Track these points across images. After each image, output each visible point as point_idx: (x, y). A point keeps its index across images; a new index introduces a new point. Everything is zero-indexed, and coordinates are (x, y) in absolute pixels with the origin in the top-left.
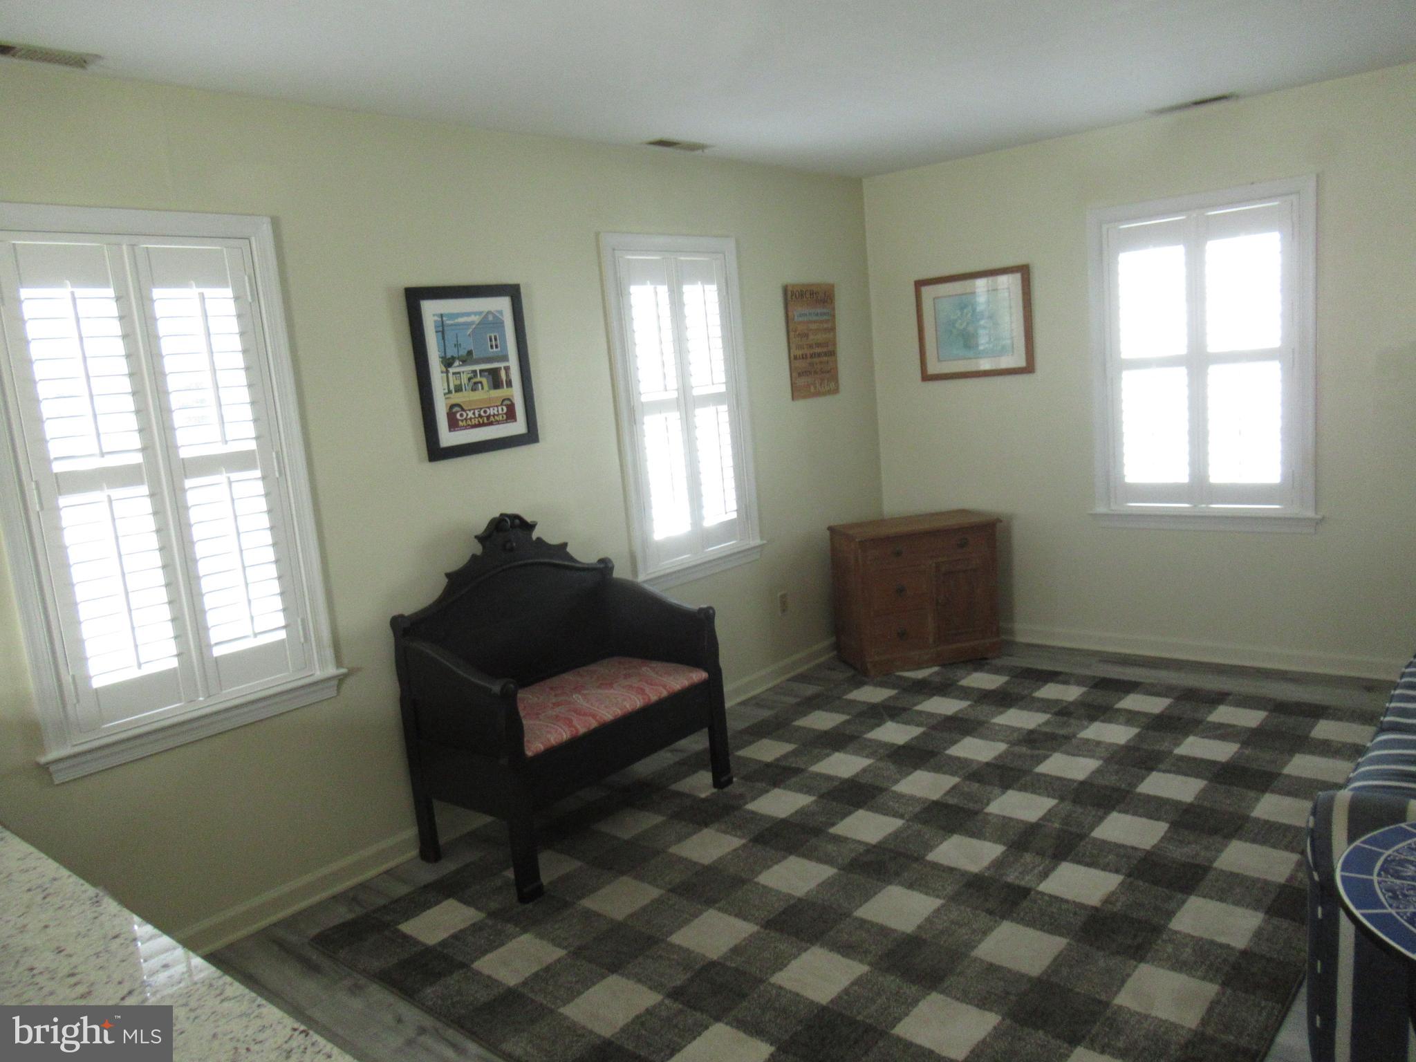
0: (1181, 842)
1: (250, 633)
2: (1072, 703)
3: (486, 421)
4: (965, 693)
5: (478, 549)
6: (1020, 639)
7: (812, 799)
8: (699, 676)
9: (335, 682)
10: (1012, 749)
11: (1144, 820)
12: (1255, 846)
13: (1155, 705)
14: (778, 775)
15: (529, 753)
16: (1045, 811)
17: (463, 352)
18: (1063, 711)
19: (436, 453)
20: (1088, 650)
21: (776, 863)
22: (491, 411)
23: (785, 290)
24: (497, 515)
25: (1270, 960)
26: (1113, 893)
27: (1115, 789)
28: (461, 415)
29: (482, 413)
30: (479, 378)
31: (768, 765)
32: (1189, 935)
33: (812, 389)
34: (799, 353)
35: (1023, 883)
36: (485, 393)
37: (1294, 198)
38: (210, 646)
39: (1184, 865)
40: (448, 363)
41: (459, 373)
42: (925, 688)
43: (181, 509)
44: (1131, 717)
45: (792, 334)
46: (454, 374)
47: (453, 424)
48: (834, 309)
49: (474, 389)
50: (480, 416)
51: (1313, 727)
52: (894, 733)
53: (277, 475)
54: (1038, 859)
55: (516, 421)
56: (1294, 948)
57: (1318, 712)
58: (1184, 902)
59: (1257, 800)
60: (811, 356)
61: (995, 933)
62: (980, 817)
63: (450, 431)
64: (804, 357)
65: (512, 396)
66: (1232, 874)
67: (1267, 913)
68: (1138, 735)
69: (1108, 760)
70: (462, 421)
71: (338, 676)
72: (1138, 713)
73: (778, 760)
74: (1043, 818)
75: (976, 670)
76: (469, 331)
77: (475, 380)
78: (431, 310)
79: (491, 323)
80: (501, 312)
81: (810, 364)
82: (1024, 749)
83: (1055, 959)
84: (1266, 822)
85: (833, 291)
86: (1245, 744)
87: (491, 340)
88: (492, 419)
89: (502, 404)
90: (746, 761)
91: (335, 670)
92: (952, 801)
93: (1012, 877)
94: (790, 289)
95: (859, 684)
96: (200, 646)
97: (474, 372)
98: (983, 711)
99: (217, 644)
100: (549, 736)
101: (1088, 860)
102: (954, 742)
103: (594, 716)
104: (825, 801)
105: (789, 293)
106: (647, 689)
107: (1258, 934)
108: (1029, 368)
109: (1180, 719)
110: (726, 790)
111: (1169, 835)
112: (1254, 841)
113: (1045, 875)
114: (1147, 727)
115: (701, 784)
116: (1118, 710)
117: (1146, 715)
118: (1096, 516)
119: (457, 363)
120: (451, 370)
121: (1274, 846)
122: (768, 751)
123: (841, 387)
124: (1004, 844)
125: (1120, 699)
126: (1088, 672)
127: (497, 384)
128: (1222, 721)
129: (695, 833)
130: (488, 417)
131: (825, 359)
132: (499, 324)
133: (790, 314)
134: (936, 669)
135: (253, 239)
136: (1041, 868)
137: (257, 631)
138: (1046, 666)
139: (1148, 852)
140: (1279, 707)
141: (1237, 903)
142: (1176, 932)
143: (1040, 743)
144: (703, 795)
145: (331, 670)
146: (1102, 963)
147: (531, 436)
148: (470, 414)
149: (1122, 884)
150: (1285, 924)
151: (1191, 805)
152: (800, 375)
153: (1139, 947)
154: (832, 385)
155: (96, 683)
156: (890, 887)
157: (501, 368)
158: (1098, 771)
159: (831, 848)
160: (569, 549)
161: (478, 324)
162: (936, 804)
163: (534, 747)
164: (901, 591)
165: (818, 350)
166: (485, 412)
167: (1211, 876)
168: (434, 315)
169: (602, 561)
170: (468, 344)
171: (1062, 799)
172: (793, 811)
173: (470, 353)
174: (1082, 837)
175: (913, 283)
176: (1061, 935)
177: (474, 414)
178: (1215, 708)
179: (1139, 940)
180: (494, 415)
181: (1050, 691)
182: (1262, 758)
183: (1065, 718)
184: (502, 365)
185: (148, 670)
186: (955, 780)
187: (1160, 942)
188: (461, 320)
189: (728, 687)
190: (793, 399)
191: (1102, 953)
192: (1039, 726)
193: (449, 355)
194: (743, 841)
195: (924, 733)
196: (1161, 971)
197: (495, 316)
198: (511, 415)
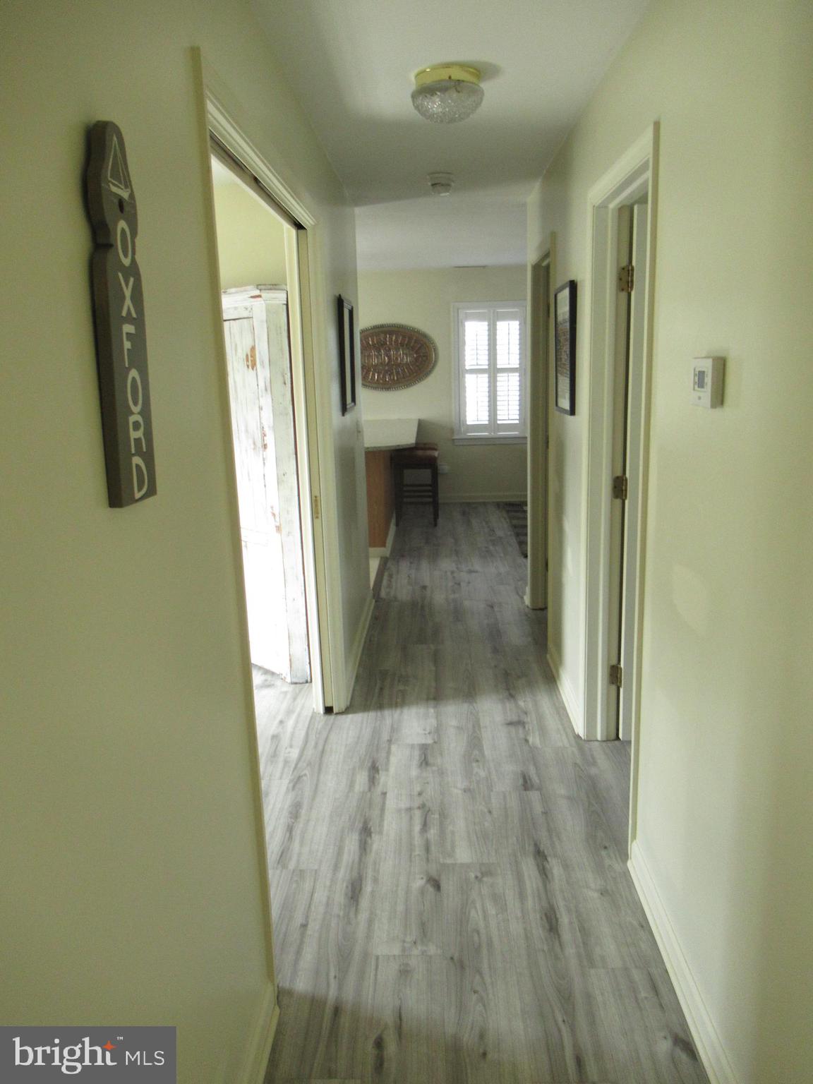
38: (497, 420)
53: (523, 375)
96: (495, 419)
99: (499, 420)
155: (468, 423)
185: (479, 422)
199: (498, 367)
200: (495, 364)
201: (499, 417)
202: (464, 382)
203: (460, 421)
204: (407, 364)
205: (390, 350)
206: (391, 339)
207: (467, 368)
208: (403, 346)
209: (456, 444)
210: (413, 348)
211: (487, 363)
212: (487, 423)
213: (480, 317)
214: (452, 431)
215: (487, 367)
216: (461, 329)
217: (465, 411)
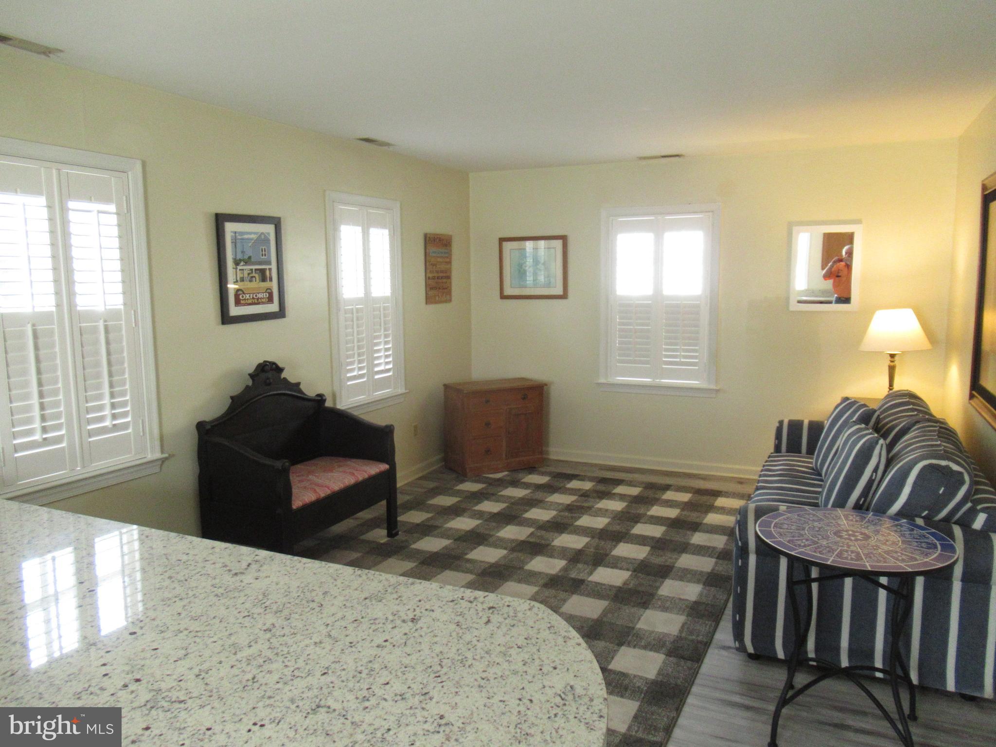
0: (658, 555)
2: (588, 490)
3: (256, 301)
4: (527, 486)
5: (250, 383)
6: (553, 457)
7: (450, 541)
8: (384, 467)
9: (160, 463)
10: (560, 514)
11: (638, 546)
12: (695, 556)
13: (635, 491)
14: (426, 529)
15: (294, 507)
16: (585, 544)
17: (246, 257)
18: (585, 495)
19: (226, 319)
20: (591, 464)
21: (439, 574)
22: (260, 296)
23: (426, 236)
24: (261, 361)
25: (708, 604)
26: (627, 580)
27: (619, 532)
28: (243, 297)
29: (254, 297)
30: (254, 274)
31: (418, 525)
32: (668, 596)
33: (437, 298)
34: (431, 275)
35: (580, 578)
36: (257, 284)
37: (710, 214)
39: (660, 566)
40: (237, 263)
41: (243, 270)
42: (501, 483)
44: (622, 497)
45: (428, 264)
46: (240, 270)
47: (238, 302)
48: (451, 251)
49: (251, 281)
50: (253, 298)
51: (715, 500)
52: (490, 507)
53: (134, 326)
54: (586, 566)
55: (273, 303)
56: (717, 599)
57: (717, 494)
58: (663, 582)
59: (692, 535)
60: (438, 278)
61: (569, 601)
62: (549, 547)
63: (236, 306)
64: (434, 278)
65: (272, 287)
66: (685, 569)
67: (704, 584)
68: (627, 506)
69: (613, 518)
70: (243, 300)
71: (161, 459)
72: (625, 495)
73: (423, 522)
74: (584, 547)
75: (530, 473)
76: (250, 244)
77: (251, 275)
78: (230, 228)
79: (263, 240)
80: (269, 234)
81: (436, 283)
82: (567, 514)
83: (604, 611)
84: (698, 545)
85: (451, 239)
86: (683, 510)
87: (262, 251)
88: (260, 300)
89: (266, 292)
90: (404, 523)
91: (160, 454)
92: (532, 540)
93: (573, 575)
94: (429, 236)
95: (462, 482)
97: (252, 270)
98: (539, 495)
100: (304, 497)
101: (612, 565)
102: (527, 511)
103: (328, 488)
104: (458, 542)
105: (428, 238)
106: (356, 473)
107: (701, 595)
108: (564, 296)
109: (647, 498)
110: (396, 538)
111: (651, 552)
112: (693, 554)
113: (591, 573)
114: (631, 502)
115: (380, 535)
116: (614, 494)
117: (630, 496)
118: (599, 384)
119: (242, 263)
120: (239, 267)
121: (703, 556)
122: (416, 517)
123: (453, 299)
124: (566, 560)
125: (614, 488)
126: (593, 475)
127: (264, 279)
128: (669, 498)
129: (384, 561)
130: (258, 299)
131: (444, 280)
132: (267, 241)
133: (427, 251)
134: (506, 473)
135: (130, 173)
136: (588, 570)
138: (569, 471)
139: (642, 561)
140: (699, 492)
141: (689, 581)
142: (662, 595)
143: (574, 510)
144: (382, 542)
145: (158, 455)
146: (627, 611)
147: (281, 314)
148: (248, 296)
149: (631, 575)
150: (713, 589)
151: (660, 538)
152: (431, 289)
153: (644, 603)
154: (448, 297)
156: (507, 583)
157: (266, 269)
158: (609, 524)
159: (468, 565)
160: (302, 387)
161: (256, 240)
162: (523, 542)
163: (296, 504)
164: (488, 424)
165: (441, 275)
166: (256, 296)
167: (674, 570)
168: (232, 232)
169: (318, 395)
170: (249, 253)
171: (593, 537)
172: (441, 547)
173: (250, 258)
174: (607, 555)
175: (498, 240)
176: (605, 600)
177: (250, 296)
178: (665, 493)
179: (644, 600)
180: (261, 298)
181: (574, 484)
182: (693, 516)
183: (586, 498)
184: (267, 267)
186: (531, 530)
187: (654, 600)
188: (246, 236)
189: (399, 474)
190: (426, 304)
191: (627, 607)
192: (572, 502)
193: (238, 258)
194: (415, 564)
195: (507, 507)
196: (657, 612)
197: (265, 236)
198: (270, 300)
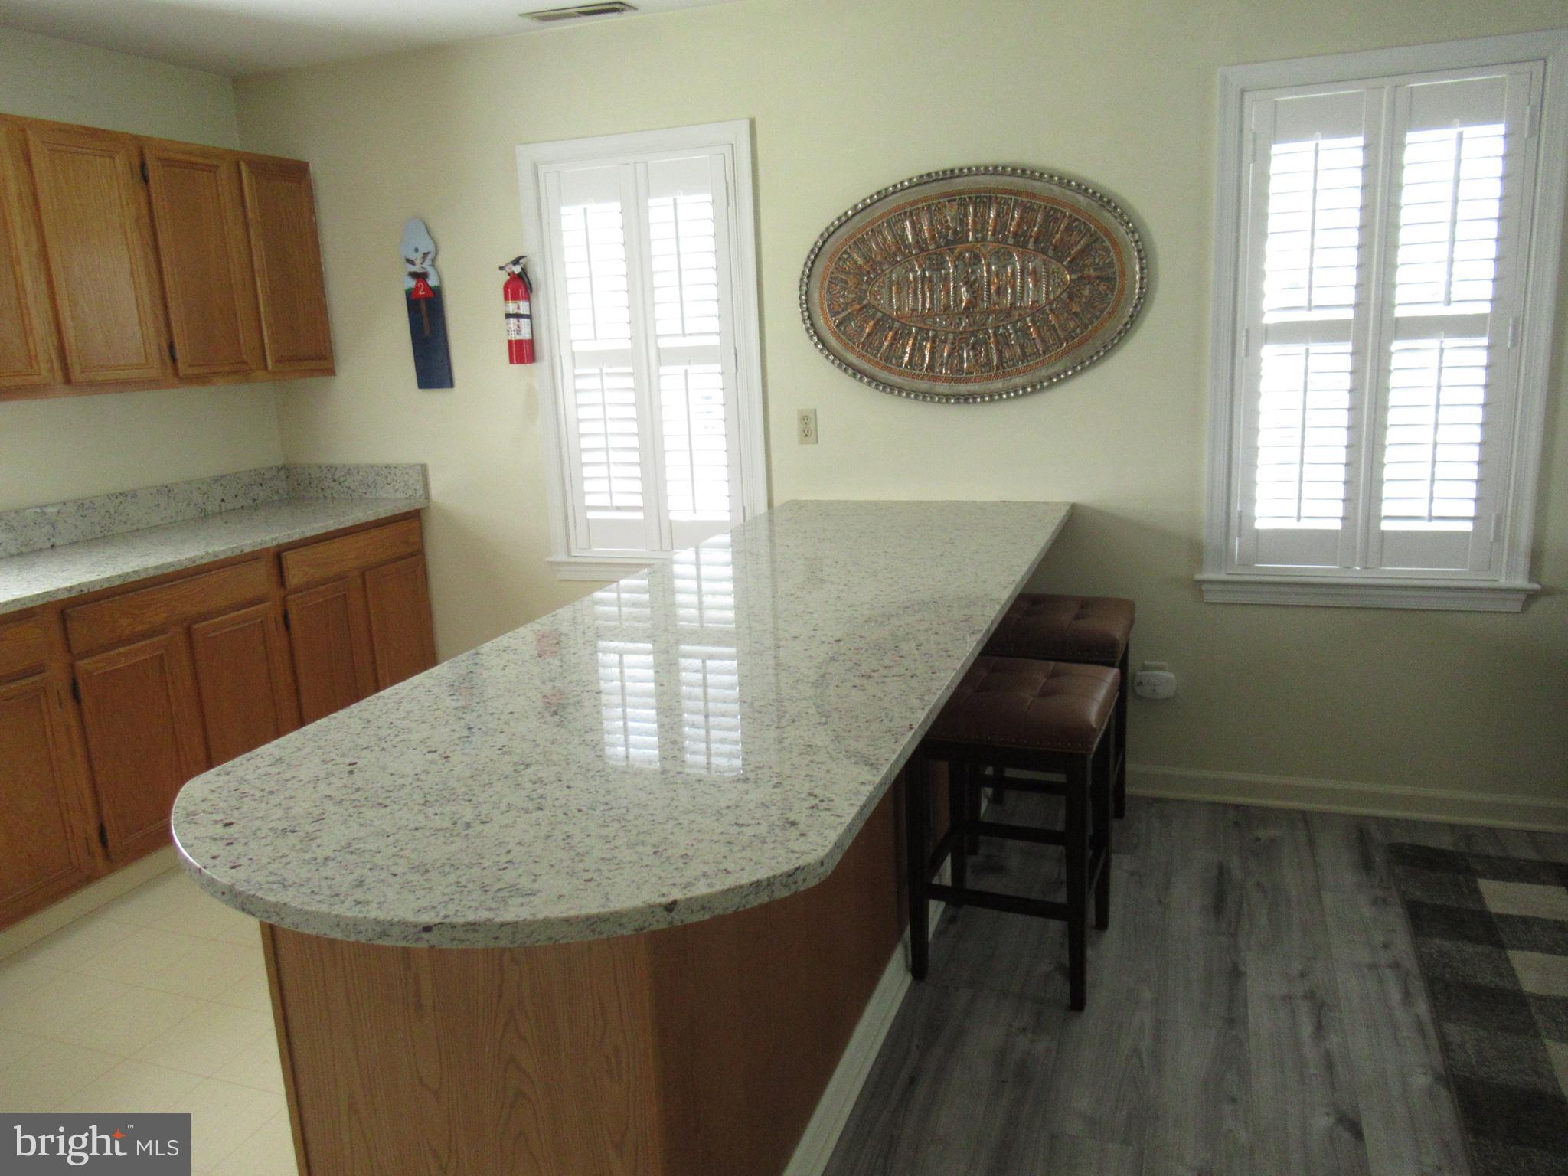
1: (1425, 514)
9: (1521, 596)
38: (1380, 518)
43: (1382, 370)
53: (1509, 345)
71: (1528, 590)
91: (1525, 583)
96: (1369, 514)
99: (1387, 517)
137: (1434, 514)
145: (1520, 582)
155: (1259, 525)
185: (1306, 525)
199: (1400, 312)
200: (1386, 303)
201: (1387, 509)
202: (1255, 376)
203: (1228, 514)
204: (1036, 309)
205: (976, 258)
206: (981, 221)
207: (1270, 319)
208: (1025, 245)
209: (1208, 598)
210: (1060, 252)
211: (1351, 297)
212: (1337, 525)
213: (1334, 122)
214: (1196, 550)
215: (1348, 314)
216: (1250, 169)
217: (1250, 483)
